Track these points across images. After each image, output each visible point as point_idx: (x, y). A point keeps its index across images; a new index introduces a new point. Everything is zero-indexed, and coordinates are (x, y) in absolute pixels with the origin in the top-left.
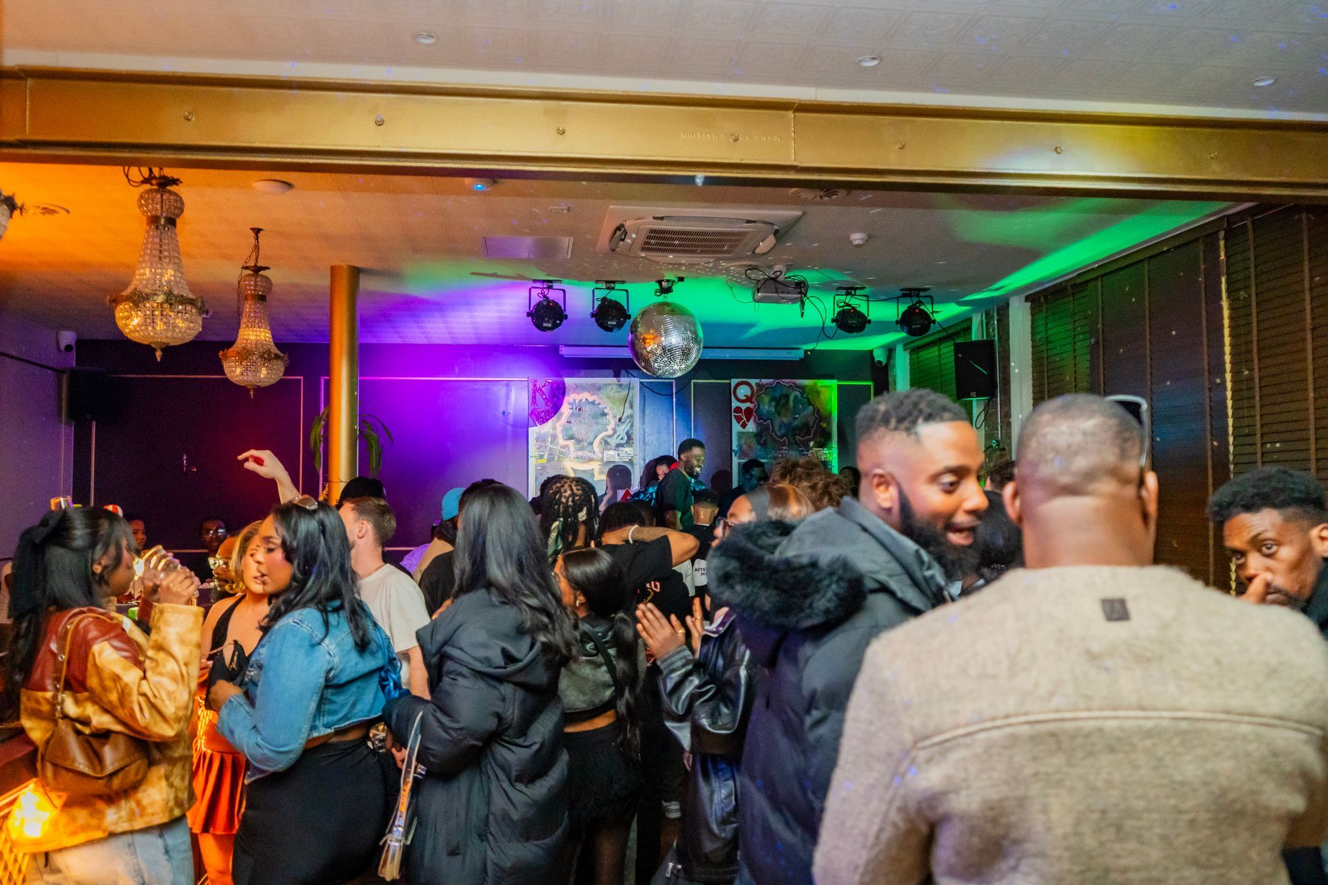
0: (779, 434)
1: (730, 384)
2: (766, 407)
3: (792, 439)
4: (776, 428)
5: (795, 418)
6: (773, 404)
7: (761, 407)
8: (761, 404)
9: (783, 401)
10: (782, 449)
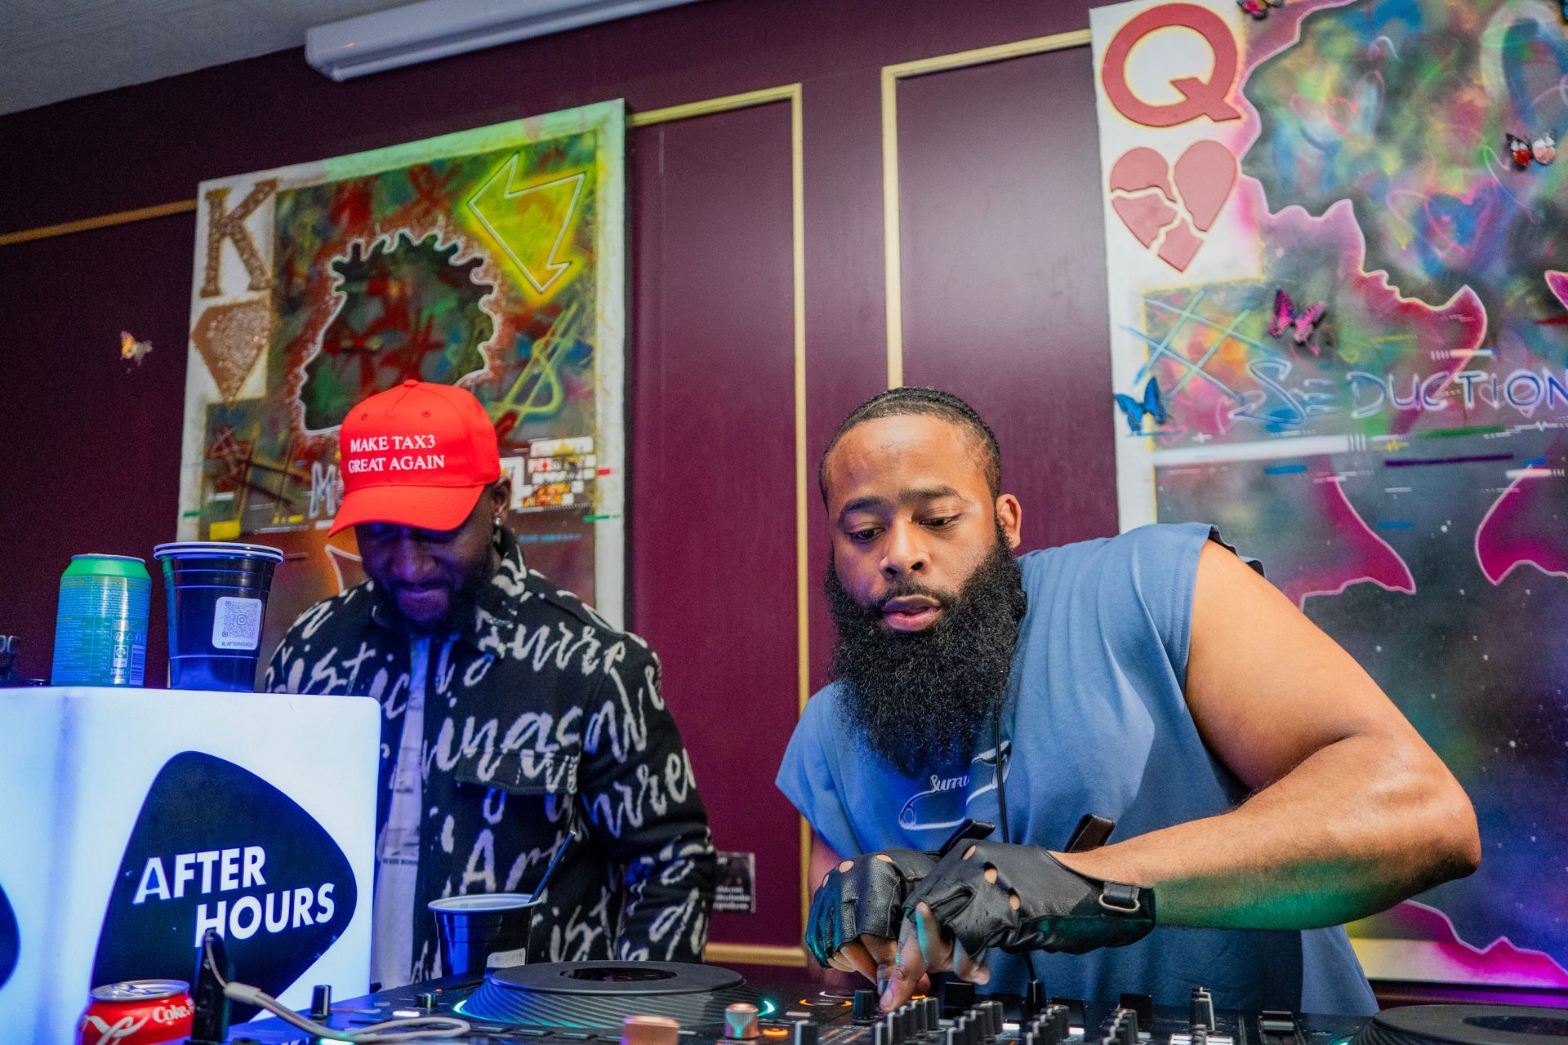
0: (1416, 270)
1: (1088, 46)
2: (1321, 125)
3: (1517, 291)
4: (1400, 235)
5: (1523, 162)
6: (1367, 98)
7: (1288, 129)
8: (1281, 114)
9: (1431, 74)
10: (1451, 365)
